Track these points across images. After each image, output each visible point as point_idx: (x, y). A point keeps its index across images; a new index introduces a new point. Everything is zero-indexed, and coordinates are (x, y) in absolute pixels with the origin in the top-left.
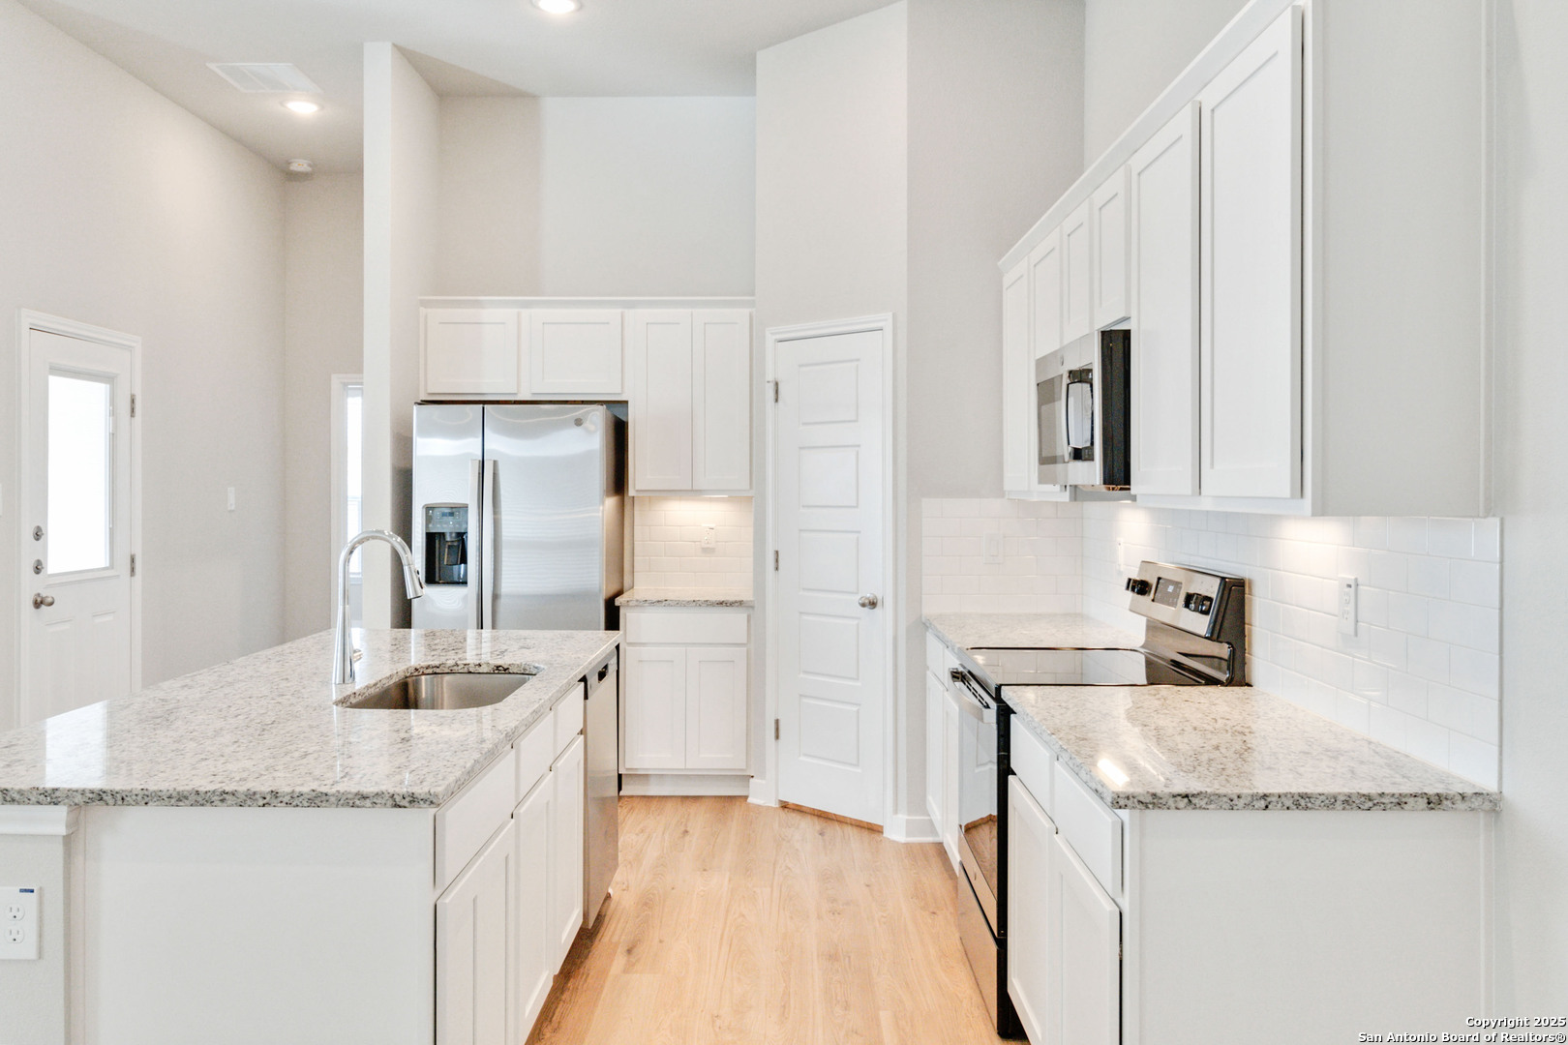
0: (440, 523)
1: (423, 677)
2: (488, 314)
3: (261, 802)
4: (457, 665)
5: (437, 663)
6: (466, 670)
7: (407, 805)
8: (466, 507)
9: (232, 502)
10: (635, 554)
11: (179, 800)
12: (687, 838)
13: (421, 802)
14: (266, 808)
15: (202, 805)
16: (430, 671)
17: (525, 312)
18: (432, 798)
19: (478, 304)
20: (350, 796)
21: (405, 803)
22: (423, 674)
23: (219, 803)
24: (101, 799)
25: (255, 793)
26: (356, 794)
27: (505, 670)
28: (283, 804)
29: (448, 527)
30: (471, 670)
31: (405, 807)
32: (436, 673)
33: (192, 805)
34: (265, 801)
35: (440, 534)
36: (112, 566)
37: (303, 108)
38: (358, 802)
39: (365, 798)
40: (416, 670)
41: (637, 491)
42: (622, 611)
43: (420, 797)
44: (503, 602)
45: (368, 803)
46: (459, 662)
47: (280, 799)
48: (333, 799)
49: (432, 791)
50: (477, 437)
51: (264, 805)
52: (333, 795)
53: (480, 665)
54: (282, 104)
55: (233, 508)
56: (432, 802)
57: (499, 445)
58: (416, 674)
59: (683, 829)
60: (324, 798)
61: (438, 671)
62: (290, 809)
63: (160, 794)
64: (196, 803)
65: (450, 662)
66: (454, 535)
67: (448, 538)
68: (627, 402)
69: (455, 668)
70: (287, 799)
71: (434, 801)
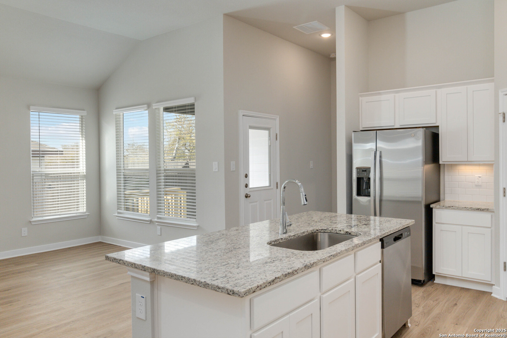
0: (362, 174)
1: (319, 233)
2: (383, 97)
3: (191, 283)
4: (333, 230)
5: (325, 228)
6: (335, 232)
7: (232, 294)
8: (370, 168)
9: (311, 166)
10: (445, 187)
11: (171, 277)
12: (455, 307)
13: (236, 295)
14: (192, 285)
15: (177, 280)
16: (323, 231)
17: (397, 95)
18: (239, 294)
19: (379, 94)
20: (215, 287)
21: (231, 293)
22: (320, 232)
23: (180, 280)
24: (154, 272)
25: (190, 279)
26: (217, 286)
27: (350, 233)
28: (197, 285)
29: (364, 175)
30: (337, 232)
31: (231, 295)
32: (325, 232)
33: (174, 279)
34: (192, 283)
35: (362, 178)
36: (270, 186)
37: (326, 36)
38: (217, 289)
39: (219, 288)
40: (317, 230)
41: (443, 162)
42: (434, 210)
43: (236, 292)
44: (384, 203)
45: (220, 290)
46: (333, 229)
47: (196, 283)
48: (210, 286)
49: (239, 291)
50: (374, 143)
51: (192, 284)
52: (210, 285)
53: (340, 231)
54: (320, 35)
55: (312, 168)
56: (239, 295)
57: (381, 145)
58: (317, 232)
59: (455, 302)
60: (208, 285)
61: (326, 231)
62: (199, 287)
63: (167, 273)
64: (175, 279)
65: (330, 229)
66: (367, 178)
67: (365, 179)
68: (438, 127)
69: (332, 231)
70: (198, 283)
71: (240, 295)
